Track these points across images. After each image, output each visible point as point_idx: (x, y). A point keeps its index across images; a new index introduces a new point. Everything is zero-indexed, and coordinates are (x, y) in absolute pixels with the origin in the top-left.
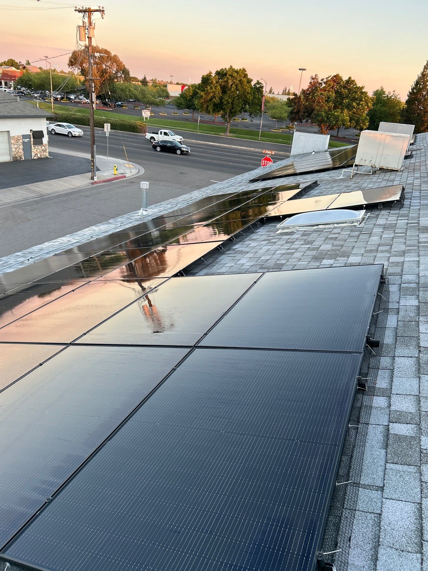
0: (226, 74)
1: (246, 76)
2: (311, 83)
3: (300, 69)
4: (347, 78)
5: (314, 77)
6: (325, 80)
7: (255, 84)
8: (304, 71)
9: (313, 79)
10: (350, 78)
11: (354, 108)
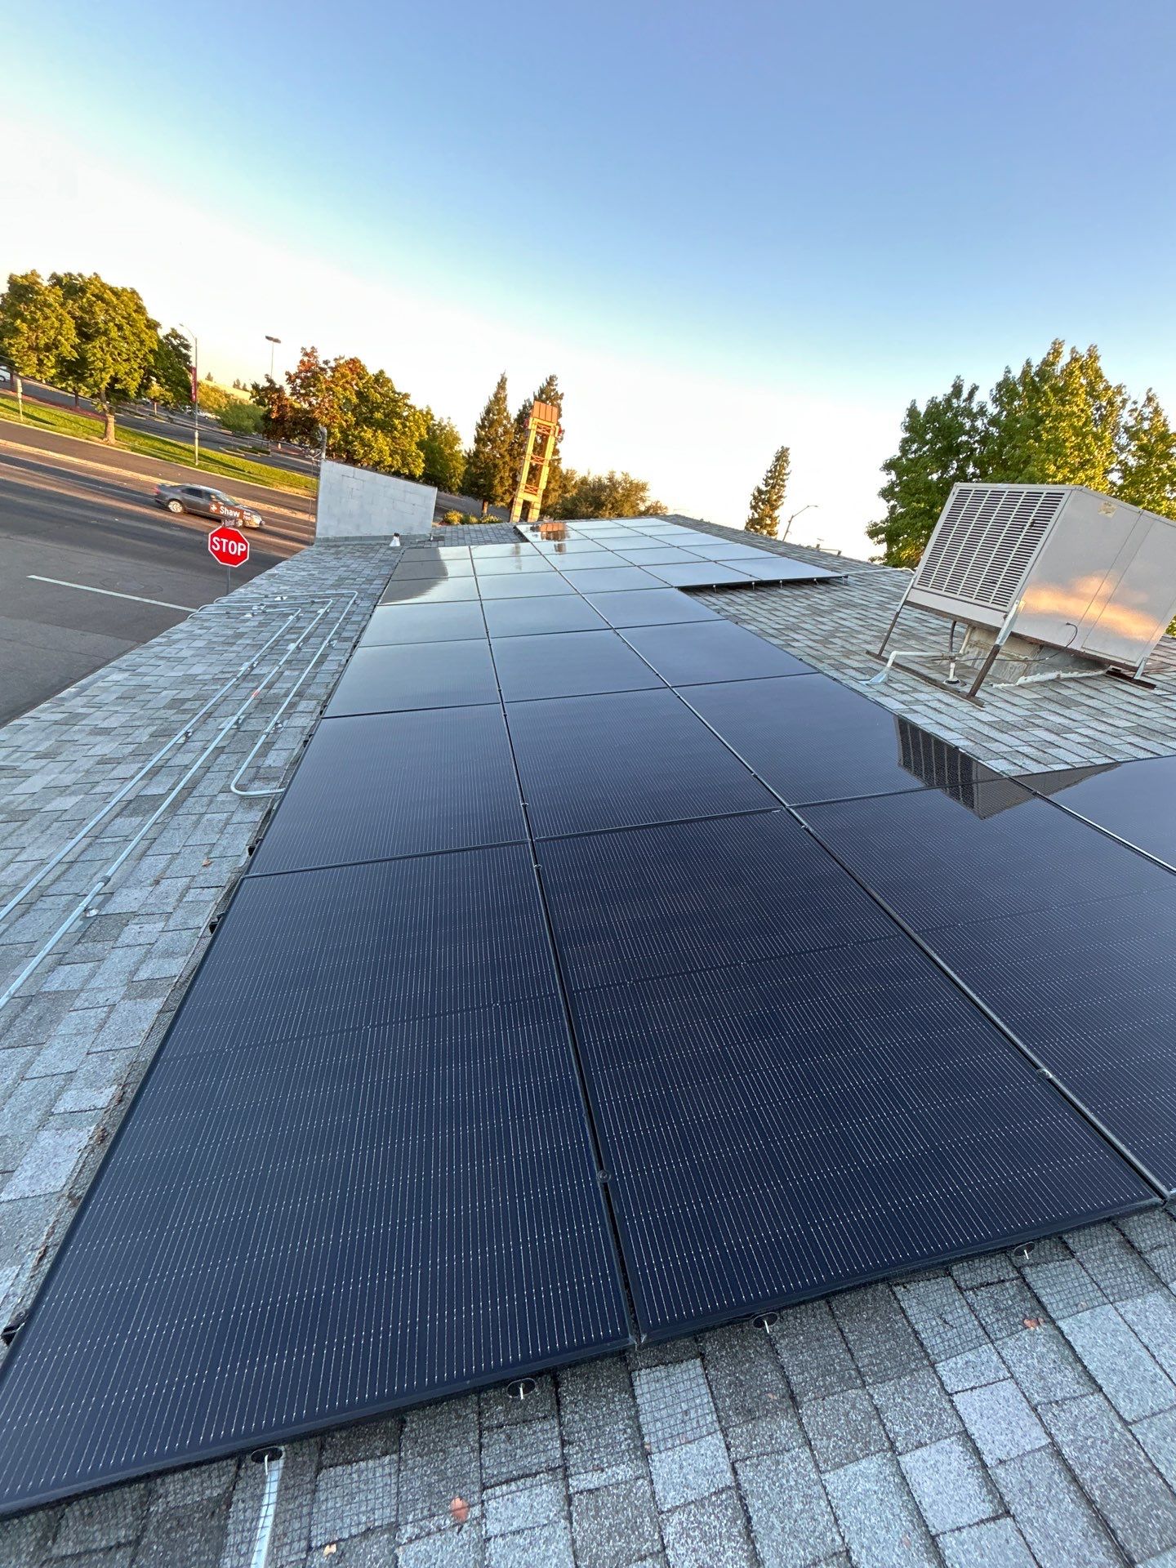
0: (83, 290)
1: (140, 309)
2: (302, 362)
3: (268, 338)
4: (376, 372)
5: (309, 351)
6: (333, 364)
7: (168, 335)
8: (275, 344)
9: (306, 354)
10: (382, 372)
11: (396, 429)
